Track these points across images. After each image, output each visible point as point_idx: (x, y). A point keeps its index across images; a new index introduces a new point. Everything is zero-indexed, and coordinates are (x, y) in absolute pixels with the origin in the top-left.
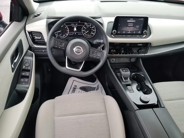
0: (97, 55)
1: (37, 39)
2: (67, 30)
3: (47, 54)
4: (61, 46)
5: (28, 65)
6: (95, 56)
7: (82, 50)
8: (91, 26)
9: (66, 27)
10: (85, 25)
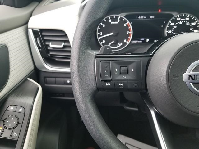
1: (55, 50)
2: (129, 30)
3: (71, 88)
4: (125, 77)
5: (15, 123)
8: (187, 21)
9: (125, 25)
10: (175, 18)
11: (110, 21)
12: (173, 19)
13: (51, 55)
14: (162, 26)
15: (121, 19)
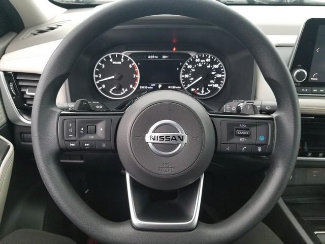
0: (253, 136)
2: (136, 73)
6: (243, 144)
7: (182, 132)
8: (209, 63)
9: (130, 66)
10: (192, 58)
11: (111, 60)
12: (190, 60)
13: (28, 104)
14: (178, 69)
15: (125, 58)
